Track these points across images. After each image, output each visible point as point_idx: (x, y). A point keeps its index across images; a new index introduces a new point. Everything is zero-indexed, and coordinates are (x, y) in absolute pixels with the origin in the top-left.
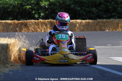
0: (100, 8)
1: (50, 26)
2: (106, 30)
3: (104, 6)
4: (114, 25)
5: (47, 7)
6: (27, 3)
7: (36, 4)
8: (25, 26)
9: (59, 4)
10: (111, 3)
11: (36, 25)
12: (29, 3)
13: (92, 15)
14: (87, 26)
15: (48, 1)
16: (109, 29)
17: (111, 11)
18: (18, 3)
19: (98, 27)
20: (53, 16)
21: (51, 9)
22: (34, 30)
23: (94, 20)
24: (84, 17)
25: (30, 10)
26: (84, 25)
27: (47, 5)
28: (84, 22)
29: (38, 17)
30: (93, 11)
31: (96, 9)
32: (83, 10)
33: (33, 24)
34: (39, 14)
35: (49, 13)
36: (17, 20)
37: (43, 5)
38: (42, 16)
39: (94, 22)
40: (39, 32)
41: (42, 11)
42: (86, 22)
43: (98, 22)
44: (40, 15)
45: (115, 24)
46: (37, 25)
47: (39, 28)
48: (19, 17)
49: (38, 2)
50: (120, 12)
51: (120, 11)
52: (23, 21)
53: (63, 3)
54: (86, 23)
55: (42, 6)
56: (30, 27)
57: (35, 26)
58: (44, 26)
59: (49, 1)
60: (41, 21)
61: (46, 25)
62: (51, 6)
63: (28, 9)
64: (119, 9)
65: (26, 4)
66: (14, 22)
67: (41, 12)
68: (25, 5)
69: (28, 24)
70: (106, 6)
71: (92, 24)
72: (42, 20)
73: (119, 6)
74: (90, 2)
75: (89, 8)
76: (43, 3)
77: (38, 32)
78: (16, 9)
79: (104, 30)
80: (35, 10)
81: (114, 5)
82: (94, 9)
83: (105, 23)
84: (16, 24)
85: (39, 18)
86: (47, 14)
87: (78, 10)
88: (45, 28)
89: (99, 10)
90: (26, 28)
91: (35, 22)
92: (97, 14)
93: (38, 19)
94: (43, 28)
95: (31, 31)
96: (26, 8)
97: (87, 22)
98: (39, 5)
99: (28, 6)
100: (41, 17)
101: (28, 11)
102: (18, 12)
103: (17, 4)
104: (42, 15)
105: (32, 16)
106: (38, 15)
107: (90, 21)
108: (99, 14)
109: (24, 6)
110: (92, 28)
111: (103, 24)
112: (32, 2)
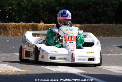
29: (19, 20)
33: (13, 28)
34: (20, 16)
57: (15, 30)
72: (23, 24)
77: (19, 36)
95: (11, 35)
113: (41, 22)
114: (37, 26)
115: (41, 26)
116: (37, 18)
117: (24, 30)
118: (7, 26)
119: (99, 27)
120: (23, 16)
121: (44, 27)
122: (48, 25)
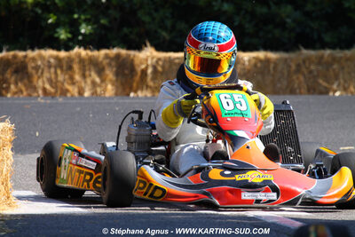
1: (117, 74)
2: (335, 91)
8: (16, 71)
11: (62, 70)
13: (277, 32)
14: (259, 77)
16: (345, 89)
19: (302, 78)
20: (126, 35)
21: (121, 7)
22: (53, 90)
24: (246, 41)
25: (39, 11)
26: (249, 71)
28: (249, 61)
29: (69, 39)
32: (243, 12)
33: (50, 67)
34: (73, 27)
35: (110, 22)
38: (84, 35)
39: (286, 60)
40: (72, 96)
41: (83, 17)
42: (253, 61)
43: (304, 62)
44: (79, 30)
46: (65, 68)
52: (12, 53)
54: (255, 65)
56: (35, 77)
57: (56, 73)
58: (93, 73)
60: (79, 56)
61: (100, 71)
63: (30, 8)
67: (79, 18)
69: (31, 65)
71: (280, 67)
72: (83, 52)
75: (269, 7)
77: (69, 95)
79: (325, 92)
82: (286, 10)
83: (329, 65)
85: (71, 44)
86: (103, 27)
87: (225, 12)
88: (98, 80)
90: (21, 80)
91: (57, 58)
93: (68, 48)
94: (89, 81)
95: (40, 92)
97: (261, 61)
100: (80, 38)
101: (32, 14)
104: (83, 31)
105: (47, 33)
106: (70, 33)
107: (272, 55)
108: (308, 30)
110: (279, 85)
111: (320, 68)
113: (146, 46)
114: (133, 60)
115: (147, 60)
116: (131, 32)
117: (87, 73)
118: (27, 60)
119: (348, 59)
120: (84, 25)
121: (157, 62)
122: (170, 58)
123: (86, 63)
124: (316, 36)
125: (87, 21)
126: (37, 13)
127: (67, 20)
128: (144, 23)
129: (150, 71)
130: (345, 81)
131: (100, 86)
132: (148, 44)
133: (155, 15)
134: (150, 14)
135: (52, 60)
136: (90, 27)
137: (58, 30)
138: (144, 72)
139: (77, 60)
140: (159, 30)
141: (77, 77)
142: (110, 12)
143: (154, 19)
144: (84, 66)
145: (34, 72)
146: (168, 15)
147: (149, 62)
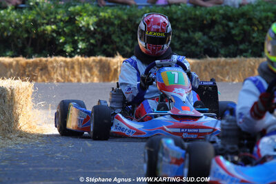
0: (212, 34)
1: (100, 71)
3: (220, 27)
4: (244, 70)
5: (92, 29)
6: (48, 18)
7: (67, 22)
8: (41, 70)
9: (120, 22)
10: (237, 22)
11: (68, 69)
12: (52, 20)
13: (193, 48)
15: (95, 15)
17: (238, 39)
18: (26, 19)
19: (208, 74)
20: (105, 50)
21: (102, 33)
22: (63, 81)
23: (199, 58)
25: (55, 35)
27: (92, 25)
30: (197, 38)
31: (204, 35)
35: (96, 42)
36: (25, 56)
37: (84, 23)
38: (81, 49)
39: (198, 64)
41: (80, 38)
43: (209, 65)
44: (77, 46)
45: (246, 70)
46: (70, 68)
47: (74, 76)
48: (29, 50)
49: (72, 16)
50: (257, 42)
51: (258, 40)
52: (39, 59)
53: (130, 20)
55: (81, 25)
56: (53, 73)
58: (86, 71)
59: (97, 16)
60: (78, 60)
61: (90, 70)
62: (101, 26)
63: (49, 33)
64: (255, 35)
65: (45, 21)
66: (17, 62)
67: (78, 39)
68: (43, 24)
69: (50, 66)
70: (226, 28)
73: (256, 29)
74: (190, 19)
75: (188, 33)
76: (83, 19)
78: (22, 32)
80: (65, 34)
81: (245, 27)
82: (198, 35)
83: (223, 66)
84: (22, 66)
85: (73, 54)
86: (92, 44)
88: (89, 75)
89: (211, 38)
90: (44, 74)
91: (65, 62)
92: (205, 47)
93: (71, 56)
96: (44, 30)
98: (74, 23)
99: (51, 25)
100: (78, 50)
101: (50, 37)
102: (28, 38)
103: (25, 22)
104: (80, 46)
105: (59, 48)
106: (73, 48)
108: (211, 47)
109: (40, 26)
111: (218, 68)
112: (59, 17)
123: (82, 64)
124: (216, 51)
125: (83, 40)
126: (53, 36)
127: (71, 40)
128: (116, 42)
129: (119, 69)
130: (233, 76)
131: (90, 78)
132: (118, 54)
133: (123, 38)
134: (119, 37)
135: (62, 63)
136: (84, 44)
137: (65, 46)
138: (116, 70)
139: (77, 63)
140: (125, 47)
141: (77, 73)
142: (96, 36)
143: (121, 40)
144: (81, 66)
145: (52, 70)
146: (130, 37)
147: (119, 64)
